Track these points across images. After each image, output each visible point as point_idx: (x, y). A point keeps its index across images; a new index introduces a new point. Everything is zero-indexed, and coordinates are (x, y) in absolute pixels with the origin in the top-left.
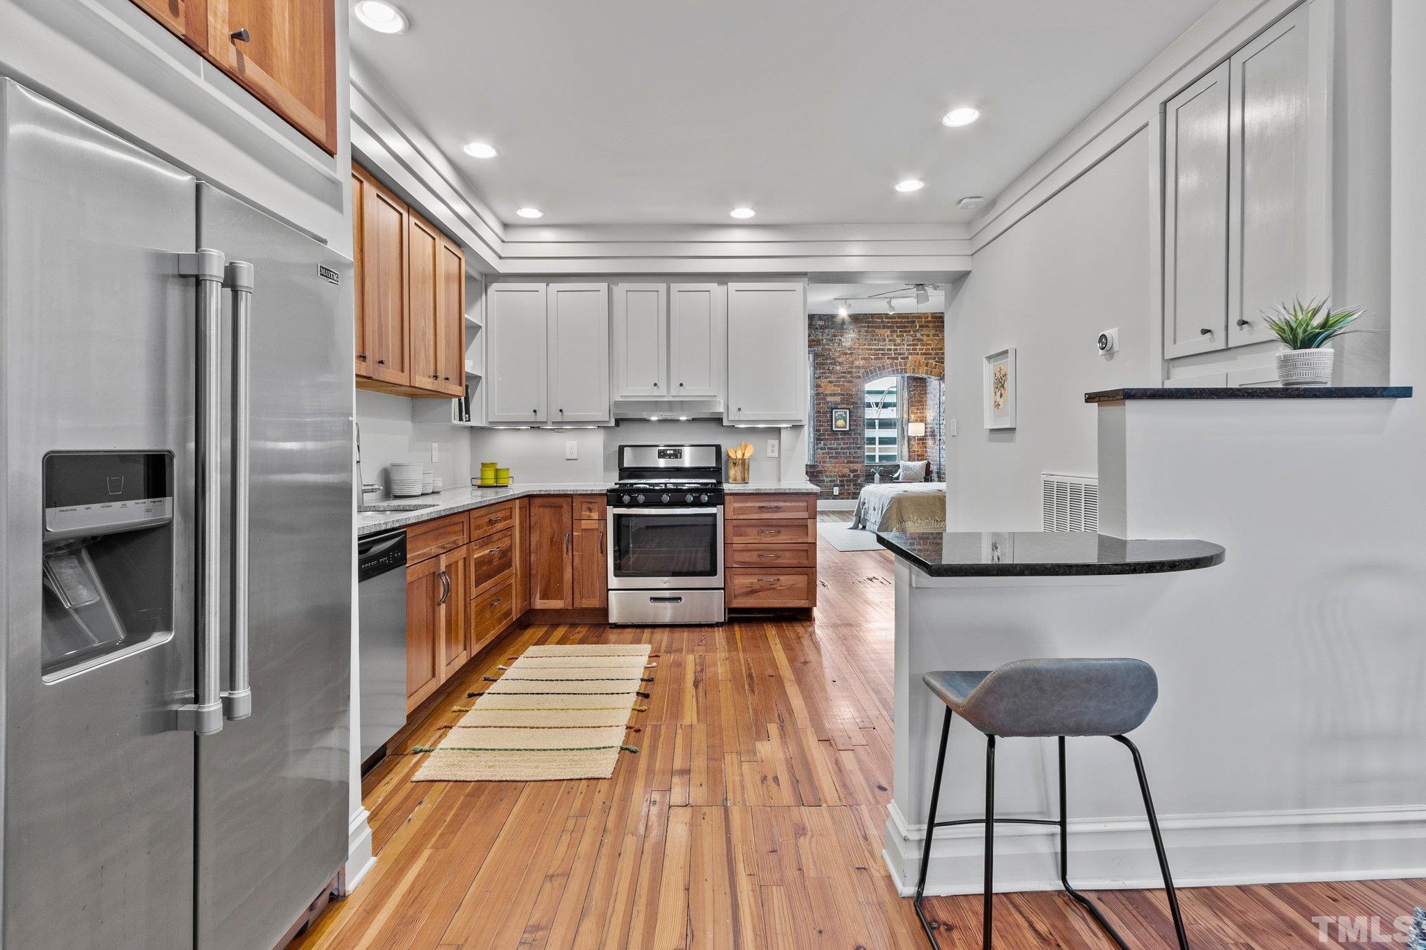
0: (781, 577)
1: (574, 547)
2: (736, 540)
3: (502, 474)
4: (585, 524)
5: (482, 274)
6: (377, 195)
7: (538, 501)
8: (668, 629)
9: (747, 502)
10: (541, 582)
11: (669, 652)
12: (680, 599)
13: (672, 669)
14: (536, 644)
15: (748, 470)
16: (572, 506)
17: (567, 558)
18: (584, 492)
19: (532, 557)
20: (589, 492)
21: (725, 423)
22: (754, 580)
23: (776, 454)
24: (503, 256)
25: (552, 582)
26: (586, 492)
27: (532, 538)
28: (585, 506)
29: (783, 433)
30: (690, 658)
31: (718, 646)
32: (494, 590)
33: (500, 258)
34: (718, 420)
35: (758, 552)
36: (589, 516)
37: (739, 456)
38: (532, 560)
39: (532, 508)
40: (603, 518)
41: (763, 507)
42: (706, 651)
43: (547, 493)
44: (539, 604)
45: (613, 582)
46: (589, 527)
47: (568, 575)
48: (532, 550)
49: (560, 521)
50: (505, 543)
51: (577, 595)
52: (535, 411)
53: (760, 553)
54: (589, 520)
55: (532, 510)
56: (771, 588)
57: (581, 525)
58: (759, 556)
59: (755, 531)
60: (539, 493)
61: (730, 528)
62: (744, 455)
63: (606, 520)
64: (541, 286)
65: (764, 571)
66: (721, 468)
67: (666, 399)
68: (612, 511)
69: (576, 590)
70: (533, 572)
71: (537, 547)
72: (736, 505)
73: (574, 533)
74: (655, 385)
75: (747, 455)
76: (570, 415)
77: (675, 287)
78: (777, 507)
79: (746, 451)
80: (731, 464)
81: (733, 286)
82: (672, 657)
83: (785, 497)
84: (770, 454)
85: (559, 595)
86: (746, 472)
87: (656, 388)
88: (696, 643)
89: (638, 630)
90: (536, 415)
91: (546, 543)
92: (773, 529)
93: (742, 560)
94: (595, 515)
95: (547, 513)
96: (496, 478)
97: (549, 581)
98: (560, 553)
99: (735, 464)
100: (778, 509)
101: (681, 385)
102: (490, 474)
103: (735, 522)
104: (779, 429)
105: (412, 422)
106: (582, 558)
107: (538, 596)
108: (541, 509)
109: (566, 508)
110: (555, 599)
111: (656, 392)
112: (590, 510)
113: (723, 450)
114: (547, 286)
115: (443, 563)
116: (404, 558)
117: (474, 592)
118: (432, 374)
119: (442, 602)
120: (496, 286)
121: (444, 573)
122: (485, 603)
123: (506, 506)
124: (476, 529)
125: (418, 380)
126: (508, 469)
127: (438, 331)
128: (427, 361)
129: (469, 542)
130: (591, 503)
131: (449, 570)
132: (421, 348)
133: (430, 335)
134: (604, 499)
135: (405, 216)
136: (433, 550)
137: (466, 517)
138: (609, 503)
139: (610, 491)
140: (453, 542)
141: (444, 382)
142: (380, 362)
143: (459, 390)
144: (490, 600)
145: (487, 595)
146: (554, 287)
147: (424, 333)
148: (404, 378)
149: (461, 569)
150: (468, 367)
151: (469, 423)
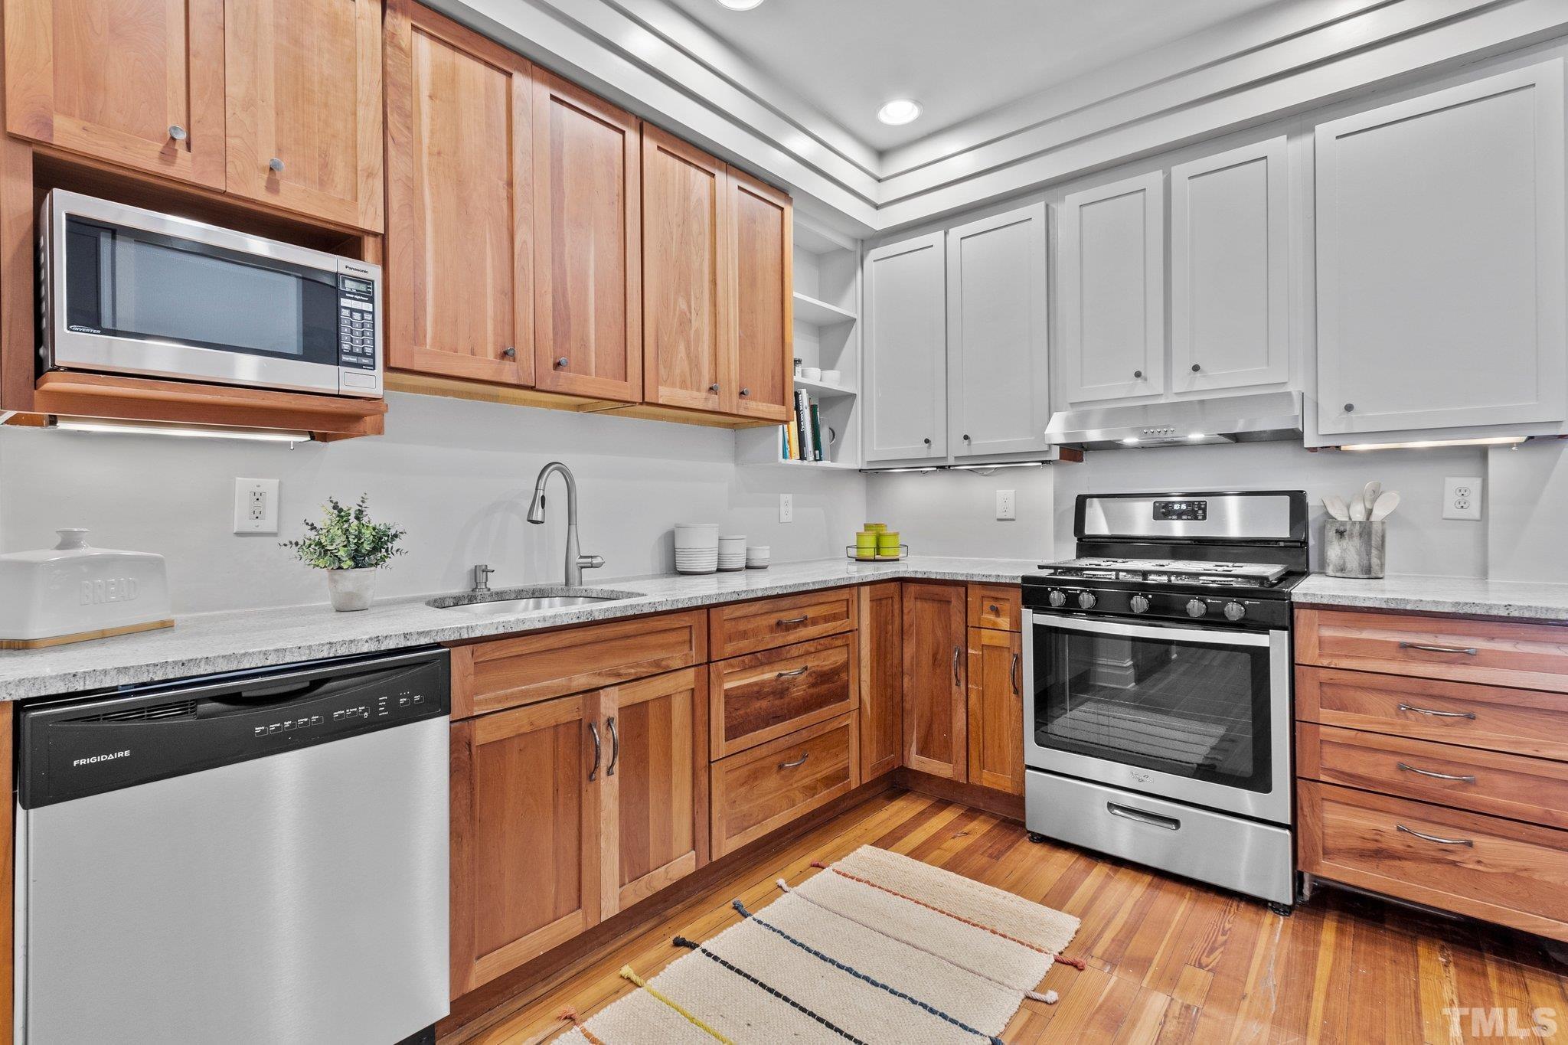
0: (1477, 839)
1: (969, 674)
2: (1326, 715)
3: (886, 542)
4: (987, 638)
5: (855, 240)
6: (551, 95)
7: (912, 589)
8: (1148, 879)
9: (1361, 629)
10: (918, 726)
11: (1112, 961)
12: (1176, 822)
13: (1092, 1032)
14: (875, 844)
15: (1382, 547)
16: (966, 601)
17: (958, 692)
18: (984, 580)
19: (906, 680)
20: (993, 580)
21: (1309, 442)
22: (1387, 825)
23: (1474, 511)
24: (879, 203)
25: (935, 726)
26: (988, 580)
27: (905, 650)
28: (987, 604)
29: (1493, 458)
30: (1158, 1002)
31: (1249, 988)
32: (784, 743)
33: (877, 207)
34: (1292, 437)
35: (1397, 759)
36: (995, 623)
37: (1358, 514)
38: (905, 686)
39: (905, 600)
40: (1016, 629)
41: (1413, 646)
42: (1210, 996)
43: (925, 576)
44: (916, 762)
45: (1034, 754)
46: (995, 642)
47: (959, 723)
48: (905, 671)
49: (947, 627)
50: (833, 658)
51: (974, 763)
52: (927, 441)
53: (1405, 760)
54: (994, 628)
55: (906, 604)
56: (1442, 859)
57: (980, 636)
58: (1401, 768)
59: (1388, 703)
60: (913, 576)
61: (1308, 689)
62: (1369, 513)
63: (1021, 633)
64: (935, 237)
65: (1418, 810)
66: (1305, 543)
67: (1162, 401)
68: (1030, 618)
69: (974, 754)
70: (907, 706)
71: (912, 665)
72: (1328, 633)
73: (970, 651)
74: (1138, 375)
75: (1379, 514)
76: (982, 446)
77: (1181, 171)
78: (1461, 651)
79: (1376, 504)
80: (1331, 534)
81: (1326, 130)
82: (1114, 979)
83: (1494, 628)
84: (1451, 510)
85: (945, 755)
86: (1374, 552)
87: (1139, 380)
88: (1195, 954)
89: (1082, 863)
90: (929, 447)
91: (926, 660)
92: (1451, 706)
93: (1347, 770)
94: (1004, 622)
95: (927, 609)
96: (878, 549)
97: (930, 727)
98: (947, 682)
99: (1341, 534)
100: (1464, 657)
101: (1196, 368)
102: (870, 541)
103: (1324, 675)
104: (1483, 452)
105: (733, 461)
106: (982, 695)
107: (914, 748)
108: (919, 604)
109: (956, 604)
110: (940, 759)
111: (1141, 389)
112: (996, 611)
113: (1312, 501)
114: (946, 234)
115: (610, 704)
116: (437, 703)
117: (721, 746)
118: (706, 385)
119: (609, 772)
120: (875, 253)
121: (609, 722)
122: (758, 764)
123: (832, 596)
124: (730, 639)
125: (665, 394)
126: (896, 534)
127: (721, 317)
128: (694, 362)
129: (709, 662)
130: (996, 599)
131: (635, 715)
132: (682, 347)
133: (702, 323)
134: (1018, 595)
135: (632, 137)
136: (581, 681)
137: (697, 620)
138: (1027, 603)
139: (1025, 579)
140: (657, 663)
141: (735, 395)
142: (557, 365)
143: (775, 410)
144: (776, 759)
145: (764, 751)
146: (957, 232)
147: (685, 322)
148: (631, 392)
149: (680, 709)
150: (831, 380)
151: (826, 463)
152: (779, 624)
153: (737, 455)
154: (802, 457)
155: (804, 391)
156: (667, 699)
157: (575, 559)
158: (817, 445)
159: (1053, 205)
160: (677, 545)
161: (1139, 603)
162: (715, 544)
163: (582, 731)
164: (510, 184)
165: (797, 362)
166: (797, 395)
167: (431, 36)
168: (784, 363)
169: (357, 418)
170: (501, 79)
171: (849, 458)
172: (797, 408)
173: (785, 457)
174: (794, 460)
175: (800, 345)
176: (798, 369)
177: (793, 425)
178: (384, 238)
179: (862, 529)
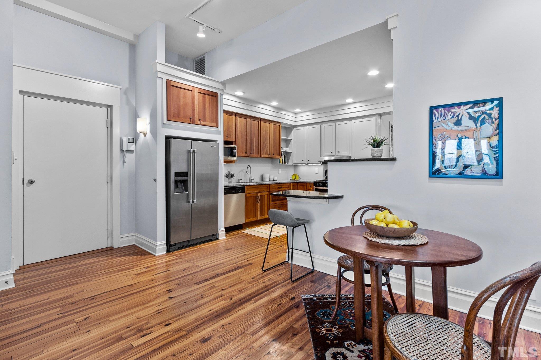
3: (297, 177)
7: (299, 184)
16: (307, 186)
20: (310, 182)
32: (279, 204)
33: (295, 122)
39: (298, 186)
52: (303, 161)
54: (310, 189)
74: (332, 152)
76: (311, 161)
77: (337, 123)
81: (353, 121)
94: (312, 188)
96: (295, 178)
101: (338, 152)
102: (294, 177)
105: (272, 164)
109: (305, 186)
111: (332, 154)
114: (306, 127)
115: (259, 194)
116: (244, 192)
117: (271, 202)
118: (268, 154)
119: (259, 202)
120: (295, 129)
121: (259, 197)
122: (276, 206)
123: (286, 184)
124: (272, 189)
125: (263, 156)
126: (298, 176)
127: (271, 144)
128: (267, 151)
129: (269, 191)
130: (311, 185)
131: (261, 196)
132: (265, 149)
133: (268, 145)
134: (313, 184)
135: (259, 122)
136: (256, 191)
137: (268, 186)
138: (314, 185)
139: (314, 182)
140: (264, 191)
141: (272, 155)
142: (251, 153)
143: (278, 156)
144: (278, 206)
145: (276, 204)
146: (308, 127)
147: (266, 145)
148: (259, 156)
149: (266, 196)
150: (288, 150)
151: (286, 164)
152: (279, 187)
153: (272, 162)
154: (282, 163)
155: (283, 152)
156: (265, 195)
157: (251, 178)
158: (285, 161)
159: (321, 125)
160: (263, 177)
161: (321, 184)
162: (269, 177)
163: (256, 197)
164: (246, 132)
165: (282, 147)
166: (282, 153)
167: (239, 117)
168: (280, 148)
169: (233, 162)
170: (245, 119)
171: (290, 163)
172: (282, 155)
173: (280, 163)
174: (281, 164)
175: (282, 144)
176: (282, 148)
177: (281, 158)
178: (235, 142)
179: (293, 175)
